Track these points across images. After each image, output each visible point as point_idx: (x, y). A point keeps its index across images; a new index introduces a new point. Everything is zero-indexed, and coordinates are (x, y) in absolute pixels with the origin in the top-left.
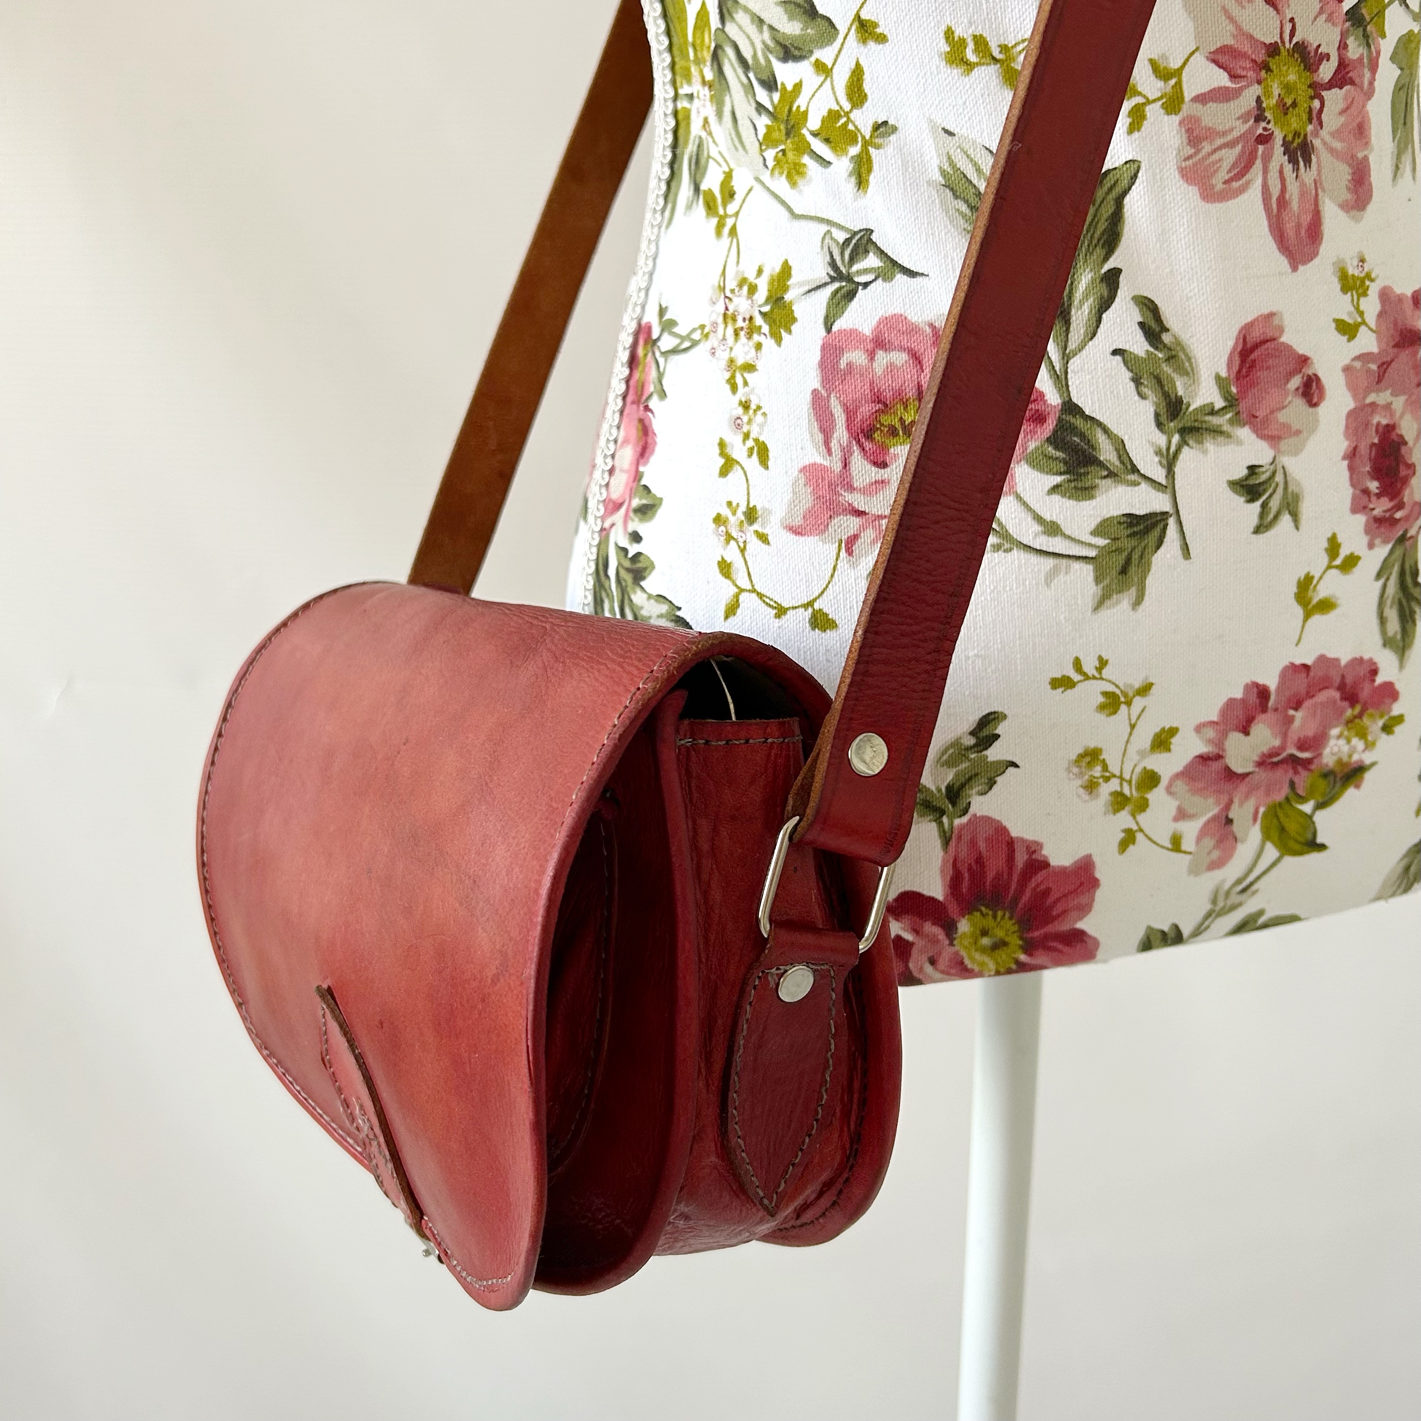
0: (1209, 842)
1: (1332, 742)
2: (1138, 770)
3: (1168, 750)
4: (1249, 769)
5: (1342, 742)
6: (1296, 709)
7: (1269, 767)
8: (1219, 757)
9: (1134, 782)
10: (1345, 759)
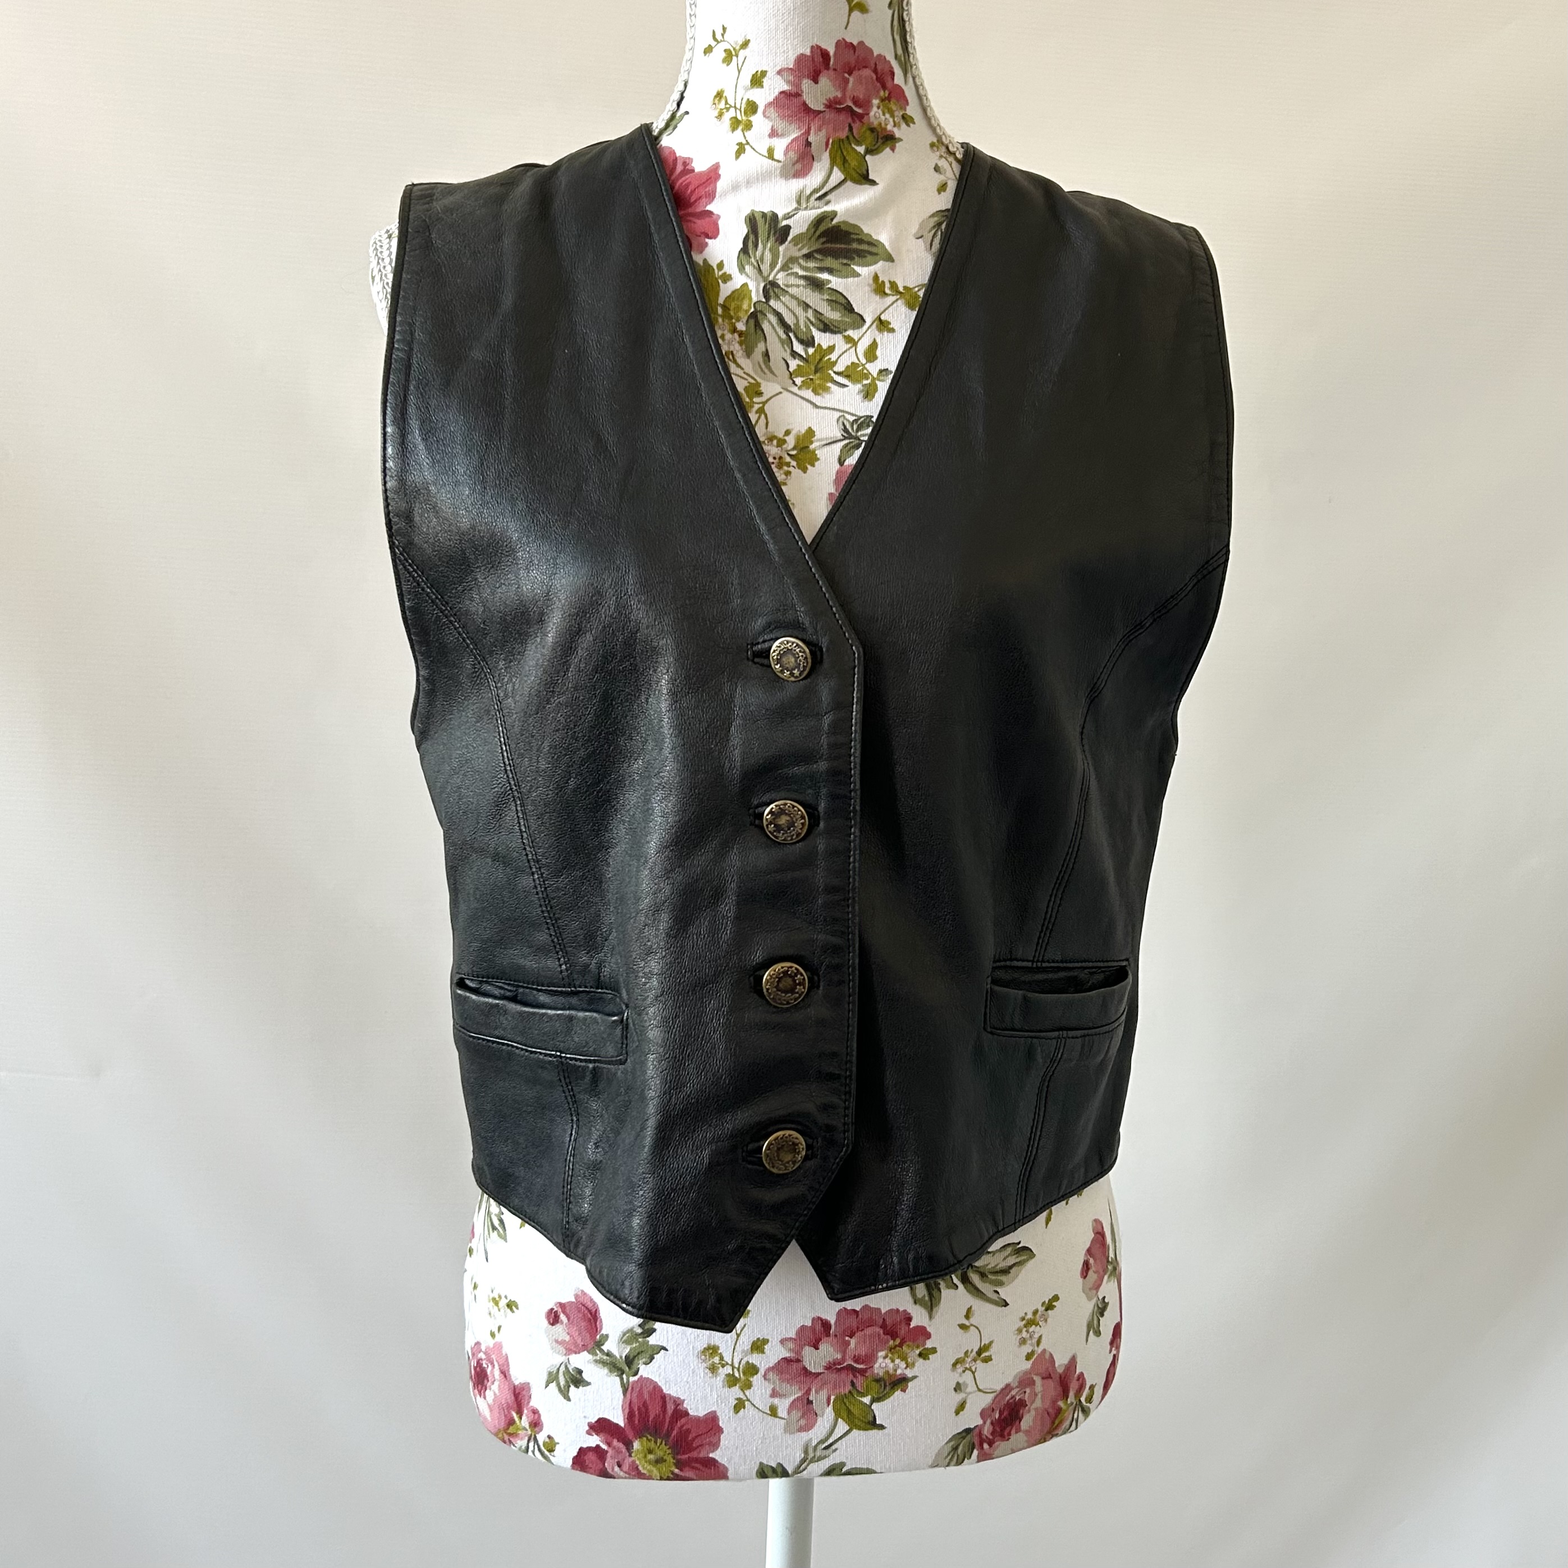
0: (796, 1414)
1: (880, 1360)
3: (763, 1352)
6: (851, 1338)
7: (835, 1371)
9: (741, 1369)
10: (891, 1372)
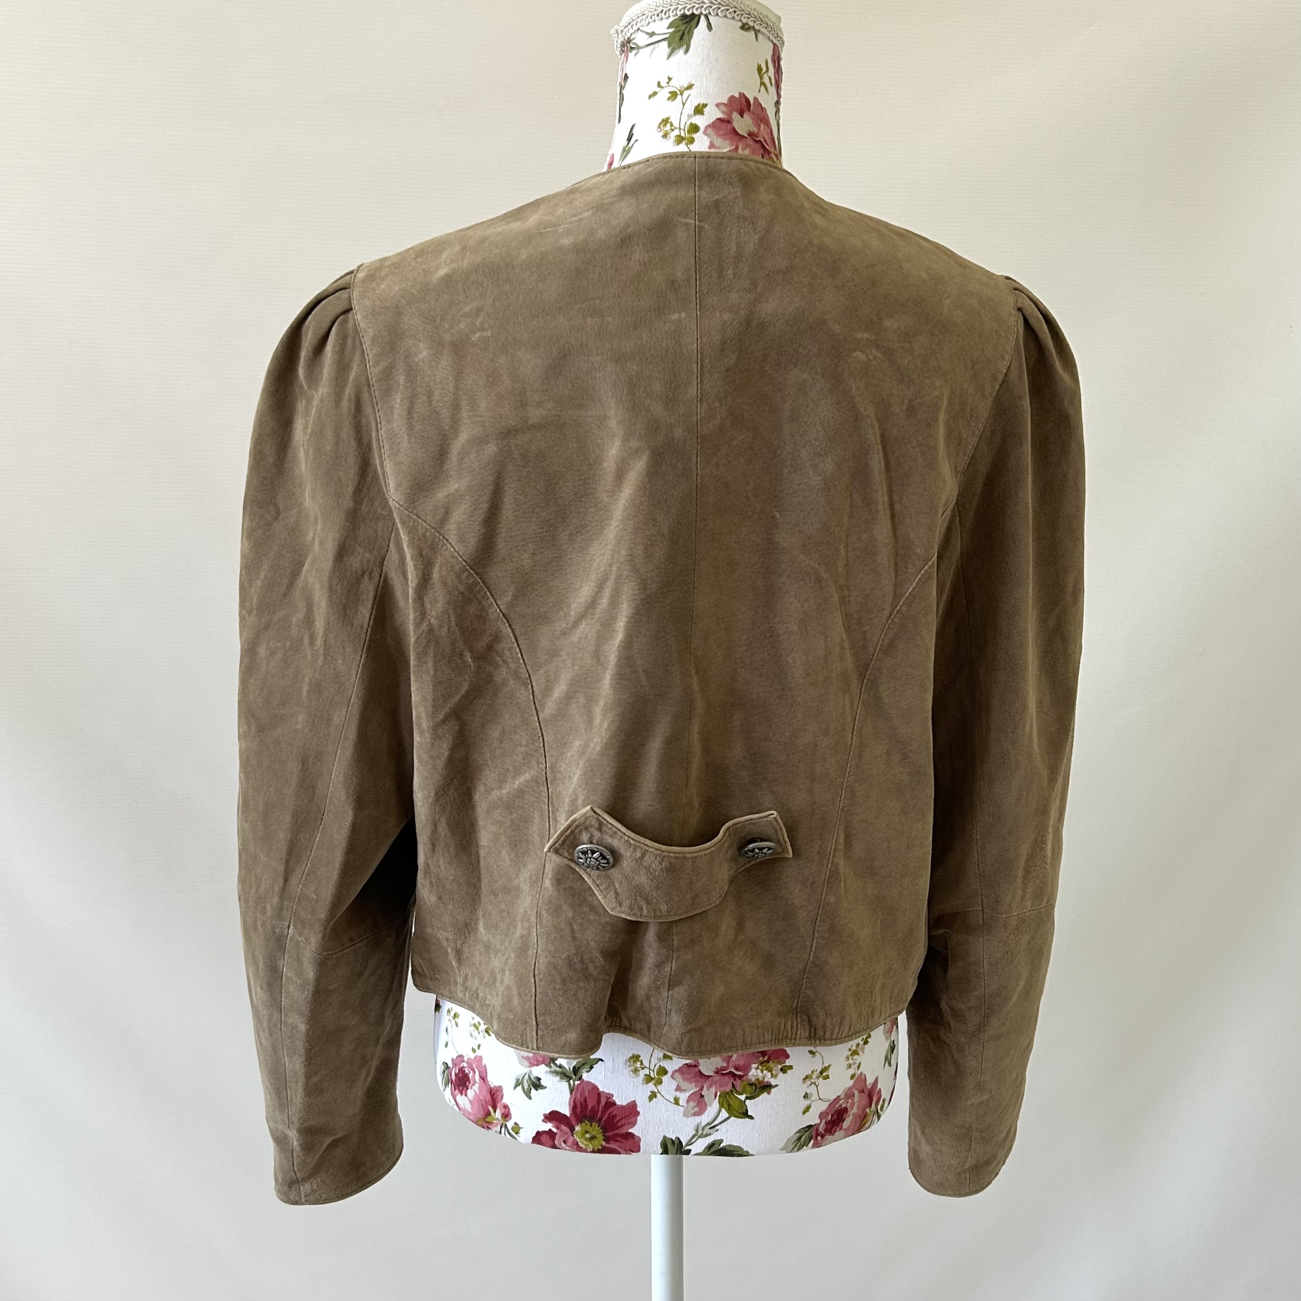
2: (657, 1066)
4: (712, 1074)
5: (759, 1071)
8: (696, 1066)
